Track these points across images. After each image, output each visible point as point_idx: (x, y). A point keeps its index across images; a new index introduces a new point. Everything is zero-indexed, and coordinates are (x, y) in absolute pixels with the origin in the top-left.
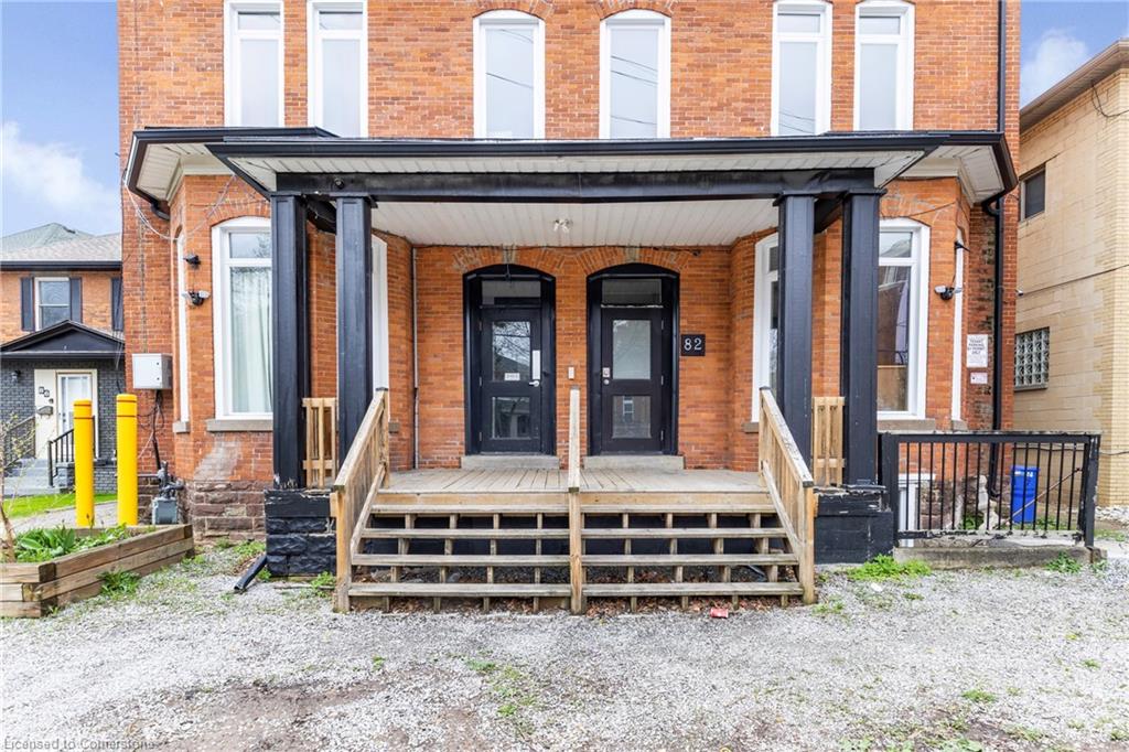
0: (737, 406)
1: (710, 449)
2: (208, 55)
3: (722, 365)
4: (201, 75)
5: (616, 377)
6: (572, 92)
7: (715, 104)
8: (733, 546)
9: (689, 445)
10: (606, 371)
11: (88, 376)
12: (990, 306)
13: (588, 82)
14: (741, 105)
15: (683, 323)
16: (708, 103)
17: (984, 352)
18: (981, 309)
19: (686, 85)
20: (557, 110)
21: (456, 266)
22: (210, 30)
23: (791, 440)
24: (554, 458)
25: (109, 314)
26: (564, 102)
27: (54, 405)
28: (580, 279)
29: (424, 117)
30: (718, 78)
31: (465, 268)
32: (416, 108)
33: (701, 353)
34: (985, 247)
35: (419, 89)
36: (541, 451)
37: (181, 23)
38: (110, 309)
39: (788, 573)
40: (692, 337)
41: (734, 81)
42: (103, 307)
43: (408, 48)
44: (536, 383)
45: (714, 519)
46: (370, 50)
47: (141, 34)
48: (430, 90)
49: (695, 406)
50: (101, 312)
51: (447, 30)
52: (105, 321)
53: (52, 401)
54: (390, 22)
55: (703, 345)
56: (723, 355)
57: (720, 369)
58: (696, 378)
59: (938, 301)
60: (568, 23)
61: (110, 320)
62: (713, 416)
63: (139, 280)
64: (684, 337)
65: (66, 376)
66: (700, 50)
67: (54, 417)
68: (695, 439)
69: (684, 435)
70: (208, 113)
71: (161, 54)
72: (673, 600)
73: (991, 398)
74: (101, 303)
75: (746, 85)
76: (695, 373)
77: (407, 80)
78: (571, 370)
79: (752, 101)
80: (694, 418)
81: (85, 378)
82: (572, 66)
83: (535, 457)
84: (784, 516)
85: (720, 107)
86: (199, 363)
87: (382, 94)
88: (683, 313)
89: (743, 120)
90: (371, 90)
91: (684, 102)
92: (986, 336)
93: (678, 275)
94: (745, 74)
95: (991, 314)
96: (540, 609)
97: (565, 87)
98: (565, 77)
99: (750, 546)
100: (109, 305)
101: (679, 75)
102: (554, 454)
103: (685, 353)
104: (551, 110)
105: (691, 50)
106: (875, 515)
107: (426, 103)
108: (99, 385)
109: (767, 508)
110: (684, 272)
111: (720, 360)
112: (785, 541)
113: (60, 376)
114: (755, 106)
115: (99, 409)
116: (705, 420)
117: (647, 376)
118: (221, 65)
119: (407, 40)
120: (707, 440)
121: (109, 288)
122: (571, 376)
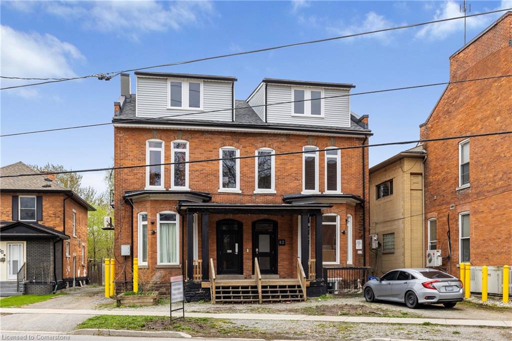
0: (294, 260)
1: (287, 272)
2: (142, 156)
3: (290, 248)
4: (139, 162)
5: (260, 251)
6: (248, 170)
7: (287, 175)
8: (291, 292)
9: (281, 271)
10: (257, 250)
11: (22, 244)
12: (362, 232)
13: (252, 168)
14: (294, 175)
15: (279, 236)
16: (286, 174)
17: (361, 245)
18: (360, 233)
19: (279, 169)
20: (243, 175)
21: (214, 219)
22: (142, 149)
23: (303, 269)
24: (242, 275)
25: (11, 212)
26: (245, 173)
27: (5, 257)
28: (250, 223)
29: (205, 176)
30: (288, 167)
31: (217, 220)
32: (203, 173)
33: (284, 245)
34: (361, 215)
35: (204, 168)
36: (238, 274)
37: (134, 147)
38: (11, 210)
39: (301, 296)
40: (282, 240)
41: (293, 168)
42: (8, 209)
43: (201, 156)
44: (237, 253)
45: (287, 287)
46: (190, 156)
47: (122, 149)
48: (207, 168)
49: (283, 260)
50: (6, 212)
51: (212, 151)
52: (8, 216)
53: (5, 255)
54: (195, 149)
55: (284, 243)
56: (290, 245)
57: (290, 250)
58: (283, 252)
59: (342, 234)
60: (246, 150)
61: (11, 216)
62: (288, 263)
63: (119, 222)
64: (280, 240)
65: (12, 244)
66: (283, 159)
67: (5, 263)
68: (282, 270)
69: (280, 269)
70: (141, 173)
71: (127, 156)
72: (280, 302)
73: (363, 258)
74: (7, 208)
75: (296, 169)
76: (282, 251)
77: (201, 165)
78: (248, 250)
79: (297, 174)
80: (282, 264)
81: (20, 245)
82: (247, 163)
83: (237, 275)
84: (302, 286)
85: (288, 176)
86: (153, 250)
87: (193, 169)
88: (279, 233)
89: (295, 179)
90: (190, 168)
91: (278, 174)
92: (361, 240)
93: (277, 222)
94: (295, 166)
95: (362, 234)
96: (254, 303)
97: (246, 168)
98: (246, 166)
99: (295, 291)
100: (11, 208)
101: (277, 166)
102: (242, 274)
103: (280, 245)
104: (242, 175)
105: (280, 159)
106: (322, 286)
107: (206, 172)
108: (27, 248)
109: (298, 284)
110: (279, 222)
111: (289, 247)
112: (302, 291)
113: (8, 244)
114: (298, 175)
115: (27, 259)
116: (286, 264)
117: (269, 251)
118: (145, 159)
119: (201, 154)
120: (286, 270)
121: (11, 201)
122: (248, 251)
